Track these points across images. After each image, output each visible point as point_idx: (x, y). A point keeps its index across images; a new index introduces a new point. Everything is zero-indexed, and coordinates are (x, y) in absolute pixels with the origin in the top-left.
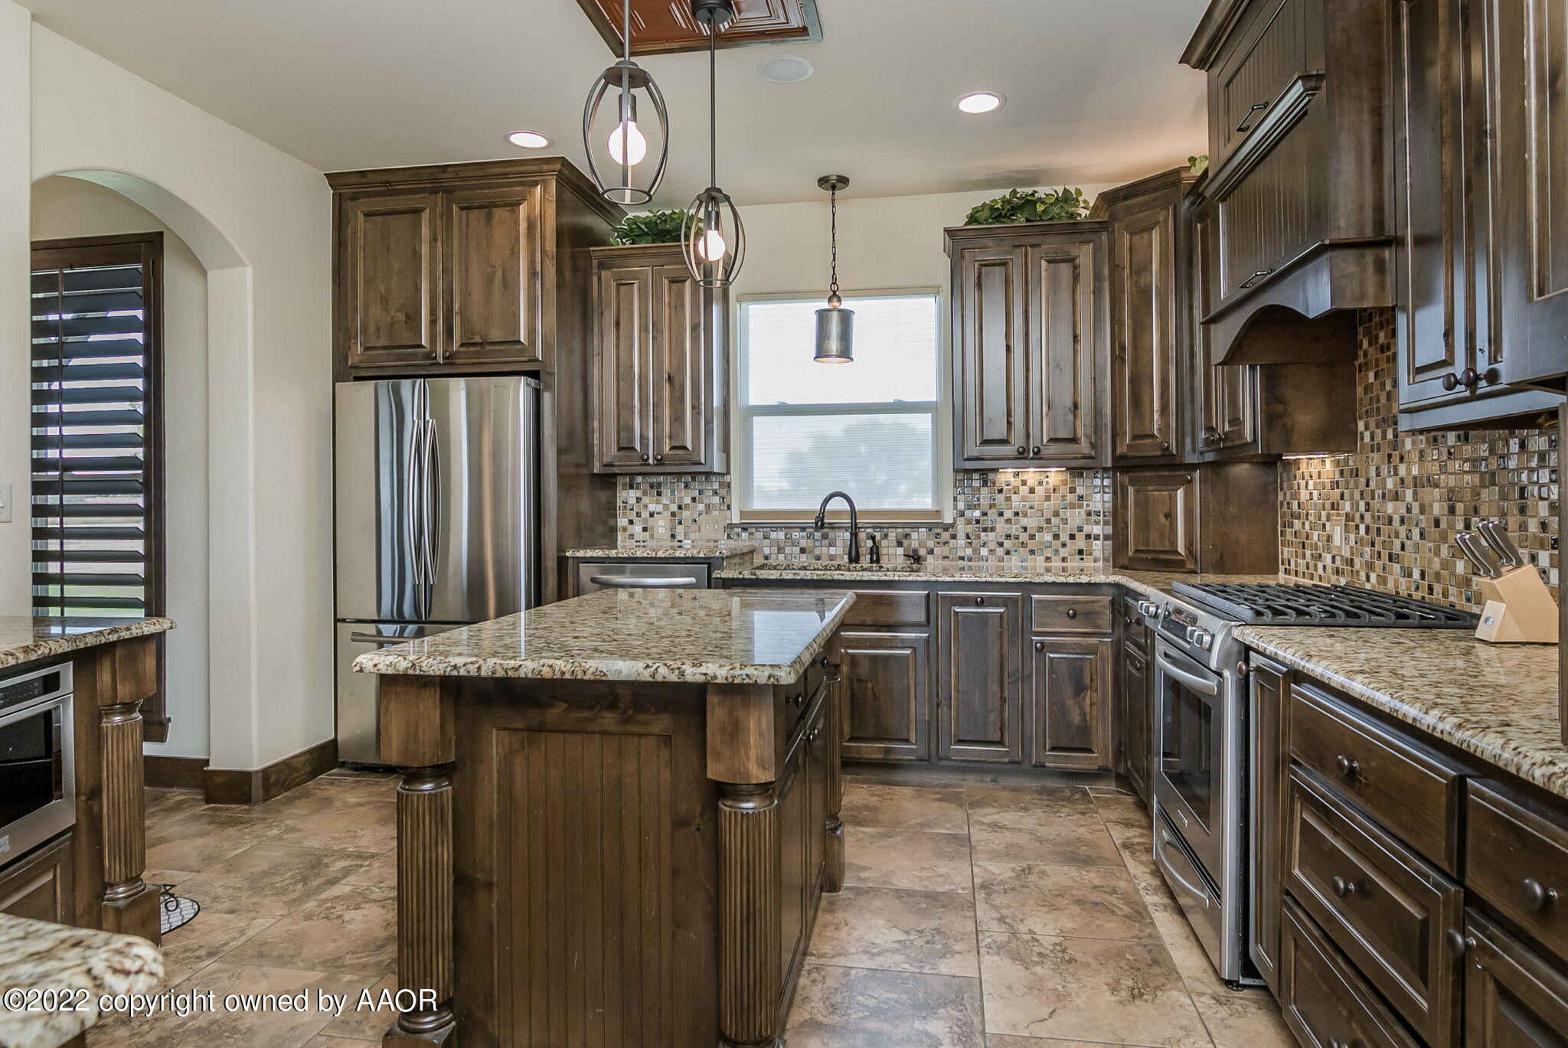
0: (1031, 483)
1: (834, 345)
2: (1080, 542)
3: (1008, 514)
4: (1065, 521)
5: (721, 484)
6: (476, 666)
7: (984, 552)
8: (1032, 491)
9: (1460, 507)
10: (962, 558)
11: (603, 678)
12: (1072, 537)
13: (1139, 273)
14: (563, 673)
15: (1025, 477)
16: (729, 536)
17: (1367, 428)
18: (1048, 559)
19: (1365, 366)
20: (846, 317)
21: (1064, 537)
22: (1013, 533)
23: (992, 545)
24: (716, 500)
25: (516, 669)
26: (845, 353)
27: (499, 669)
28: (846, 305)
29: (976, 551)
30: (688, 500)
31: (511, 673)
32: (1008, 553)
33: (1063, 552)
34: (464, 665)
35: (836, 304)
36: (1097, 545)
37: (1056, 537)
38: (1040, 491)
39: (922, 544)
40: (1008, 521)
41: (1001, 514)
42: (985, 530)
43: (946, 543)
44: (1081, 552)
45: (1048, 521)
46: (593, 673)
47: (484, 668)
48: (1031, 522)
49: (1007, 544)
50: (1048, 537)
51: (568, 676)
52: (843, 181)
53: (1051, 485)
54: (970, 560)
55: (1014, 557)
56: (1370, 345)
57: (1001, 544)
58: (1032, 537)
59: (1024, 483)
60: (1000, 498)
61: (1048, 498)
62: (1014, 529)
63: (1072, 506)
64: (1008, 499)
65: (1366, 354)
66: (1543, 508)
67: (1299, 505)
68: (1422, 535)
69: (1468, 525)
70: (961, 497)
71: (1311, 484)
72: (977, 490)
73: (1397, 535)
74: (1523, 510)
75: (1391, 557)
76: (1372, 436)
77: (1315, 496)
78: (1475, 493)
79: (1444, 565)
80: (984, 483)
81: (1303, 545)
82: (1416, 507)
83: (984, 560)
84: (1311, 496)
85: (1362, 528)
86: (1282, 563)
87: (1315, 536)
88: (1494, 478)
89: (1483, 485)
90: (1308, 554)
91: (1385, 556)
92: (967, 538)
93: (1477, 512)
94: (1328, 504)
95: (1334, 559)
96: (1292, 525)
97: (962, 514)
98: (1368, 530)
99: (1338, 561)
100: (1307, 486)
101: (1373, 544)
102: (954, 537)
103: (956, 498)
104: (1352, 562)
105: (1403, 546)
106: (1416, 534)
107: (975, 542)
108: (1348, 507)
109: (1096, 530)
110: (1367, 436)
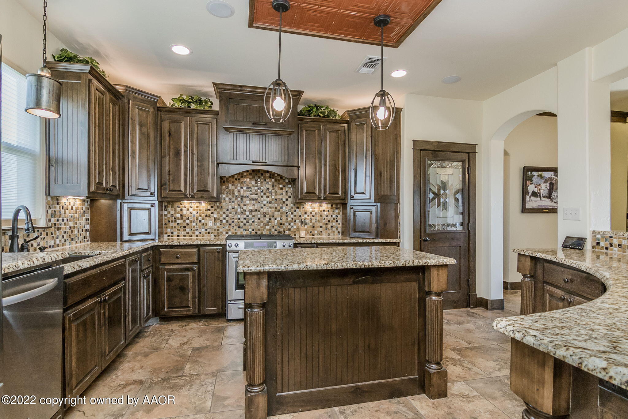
0: (72, 204)
2: (84, 234)
3: (65, 221)
4: (80, 224)
8: (72, 208)
9: (267, 216)
12: (82, 231)
13: (141, 126)
15: (70, 201)
17: (227, 197)
18: (76, 242)
21: (80, 231)
23: (60, 237)
29: (55, 242)
32: (65, 241)
33: (80, 239)
36: (88, 233)
37: (78, 231)
38: (74, 208)
40: (65, 224)
41: (63, 220)
42: (58, 229)
43: (44, 238)
44: (84, 238)
45: (76, 224)
48: (71, 224)
50: (76, 232)
53: (77, 206)
55: (67, 243)
58: (72, 232)
59: (70, 204)
60: (63, 211)
61: (76, 212)
62: (67, 228)
63: (82, 216)
64: (65, 212)
66: (292, 216)
67: (181, 215)
68: (253, 222)
69: (270, 219)
70: (50, 211)
71: (191, 210)
72: (55, 207)
73: (242, 222)
74: (287, 216)
75: (239, 227)
76: (230, 199)
77: (194, 213)
78: (273, 213)
79: (261, 228)
80: (58, 204)
81: (185, 227)
82: (250, 216)
83: (58, 246)
84: (191, 213)
85: (224, 221)
86: (166, 233)
87: (194, 224)
88: (279, 211)
89: (275, 211)
90: (188, 230)
91: (236, 227)
92: (52, 234)
93: (273, 216)
94: (203, 215)
95: (206, 230)
96: (175, 221)
97: (50, 221)
98: (227, 221)
99: (209, 230)
100: (188, 210)
101: (230, 225)
102: (47, 234)
103: (47, 211)
104: (218, 230)
105: (245, 225)
106: (251, 222)
107: (55, 237)
108: (215, 216)
109: (88, 227)
110: (227, 199)
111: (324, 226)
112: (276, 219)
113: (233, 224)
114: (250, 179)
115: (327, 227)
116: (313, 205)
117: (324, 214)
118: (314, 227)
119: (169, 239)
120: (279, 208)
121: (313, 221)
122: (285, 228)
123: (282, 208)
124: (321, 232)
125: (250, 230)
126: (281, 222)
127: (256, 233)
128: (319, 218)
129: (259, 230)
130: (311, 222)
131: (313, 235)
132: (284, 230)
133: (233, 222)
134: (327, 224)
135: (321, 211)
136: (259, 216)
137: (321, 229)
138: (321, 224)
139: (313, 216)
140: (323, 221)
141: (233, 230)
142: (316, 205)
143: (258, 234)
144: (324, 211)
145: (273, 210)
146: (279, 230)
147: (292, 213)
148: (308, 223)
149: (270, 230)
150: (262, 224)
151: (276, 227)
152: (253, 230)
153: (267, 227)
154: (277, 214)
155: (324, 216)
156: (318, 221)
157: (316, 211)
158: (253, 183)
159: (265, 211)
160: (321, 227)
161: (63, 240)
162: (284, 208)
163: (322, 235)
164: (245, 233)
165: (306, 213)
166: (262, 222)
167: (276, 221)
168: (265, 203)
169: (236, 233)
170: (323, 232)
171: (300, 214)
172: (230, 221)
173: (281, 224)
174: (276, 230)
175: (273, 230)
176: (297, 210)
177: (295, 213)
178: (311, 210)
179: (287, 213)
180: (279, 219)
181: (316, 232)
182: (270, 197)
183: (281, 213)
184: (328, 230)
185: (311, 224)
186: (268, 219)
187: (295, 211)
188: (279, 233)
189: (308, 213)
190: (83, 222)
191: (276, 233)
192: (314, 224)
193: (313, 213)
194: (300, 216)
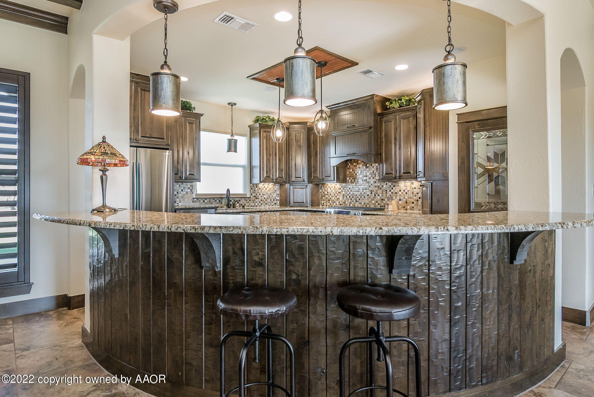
0: (266, 187)
1: (233, 149)
2: (275, 202)
3: (261, 195)
4: (272, 196)
5: (191, 186)
7: (256, 204)
8: (266, 189)
9: (373, 193)
10: (252, 206)
12: (274, 200)
13: (298, 142)
15: (264, 185)
16: (193, 202)
17: (350, 179)
18: (269, 206)
19: (350, 168)
20: (236, 141)
21: (272, 200)
22: (262, 199)
23: (258, 202)
24: (189, 190)
26: (235, 151)
28: (236, 137)
29: (255, 204)
30: (180, 190)
32: (261, 204)
33: (272, 204)
35: (233, 137)
36: (278, 202)
37: (271, 200)
38: (268, 189)
39: (243, 203)
40: (261, 196)
41: (260, 195)
42: (257, 198)
43: (248, 202)
44: (275, 204)
45: (269, 196)
48: (265, 196)
49: (261, 202)
50: (269, 200)
52: (235, 104)
53: (270, 188)
54: (253, 206)
55: (263, 205)
56: (351, 165)
57: (260, 202)
58: (266, 200)
59: (264, 187)
60: (260, 190)
61: (269, 191)
62: (263, 198)
63: (274, 193)
64: (261, 191)
65: (350, 166)
66: (390, 193)
67: (328, 193)
68: (364, 197)
69: (375, 195)
70: (252, 190)
71: (332, 189)
72: (255, 189)
73: (358, 197)
74: (386, 193)
75: (356, 201)
76: (351, 181)
77: (333, 191)
78: (377, 191)
79: (369, 202)
80: (257, 187)
81: (329, 200)
82: (363, 193)
83: (257, 206)
84: (332, 191)
85: (348, 197)
86: (321, 204)
87: (333, 198)
88: (381, 189)
89: (379, 189)
90: (330, 202)
91: (355, 201)
92: (253, 201)
93: (377, 193)
94: (338, 192)
95: (339, 202)
96: (325, 196)
97: (252, 195)
98: (350, 197)
99: (341, 203)
100: (330, 189)
101: (351, 199)
102: (250, 200)
103: (250, 190)
104: (345, 203)
105: (359, 199)
106: (363, 197)
107: (255, 202)
108: (344, 193)
109: (278, 198)
110: (350, 181)
111: (415, 202)
112: (379, 195)
113: (353, 199)
114: (363, 165)
115: (418, 203)
116: (406, 184)
117: (415, 191)
118: (406, 202)
119: (322, 208)
120: (380, 186)
121: (406, 197)
122: (385, 203)
123: (383, 186)
124: (413, 207)
125: (363, 204)
126: (382, 197)
127: (366, 206)
128: (411, 195)
129: (368, 204)
130: (404, 198)
131: (406, 210)
132: (384, 204)
133: (353, 197)
134: (418, 200)
135: (413, 189)
136: (368, 193)
137: (413, 205)
138: (413, 201)
139: (406, 193)
140: (415, 198)
141: (353, 203)
142: (408, 183)
143: (367, 207)
144: (415, 188)
145: (377, 188)
146: (381, 204)
147: (390, 191)
148: (402, 199)
149: (375, 204)
150: (370, 199)
151: (379, 202)
152: (364, 204)
153: (373, 202)
154: (380, 191)
155: (415, 193)
156: (411, 198)
157: (409, 188)
158: (364, 168)
159: (371, 189)
160: (413, 203)
161: (260, 204)
162: (384, 186)
163: (413, 210)
164: (360, 205)
165: (400, 191)
166: (370, 198)
167: (379, 197)
168: (372, 182)
169: (355, 205)
170: (415, 207)
171: (396, 191)
172: (351, 196)
173: (382, 200)
174: (379, 204)
175: (377, 204)
176: (394, 188)
177: (392, 191)
178: (404, 188)
179: (386, 191)
180: (381, 195)
181: (409, 207)
182: (375, 178)
183: (383, 191)
184: (418, 206)
185: (404, 200)
186: (374, 196)
187: (392, 189)
188: (381, 206)
189: (402, 191)
190: (275, 195)
191: (379, 207)
192: (407, 200)
193: (406, 191)
194: (396, 193)
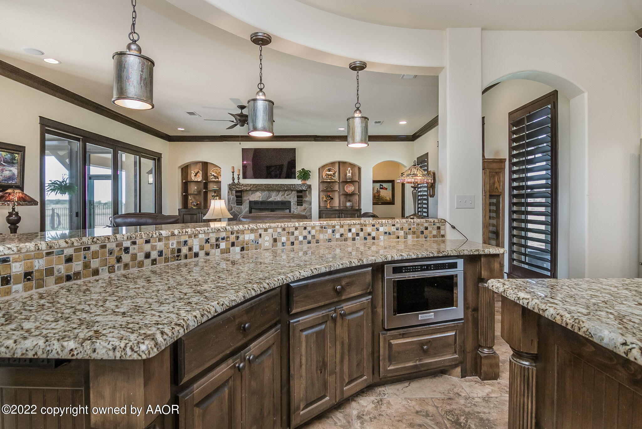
6: (527, 301)
11: (590, 339)
14: (567, 324)
25: (544, 311)
27: (536, 308)
31: (541, 312)
34: (523, 299)
46: (584, 332)
47: (530, 304)
51: (569, 327)
